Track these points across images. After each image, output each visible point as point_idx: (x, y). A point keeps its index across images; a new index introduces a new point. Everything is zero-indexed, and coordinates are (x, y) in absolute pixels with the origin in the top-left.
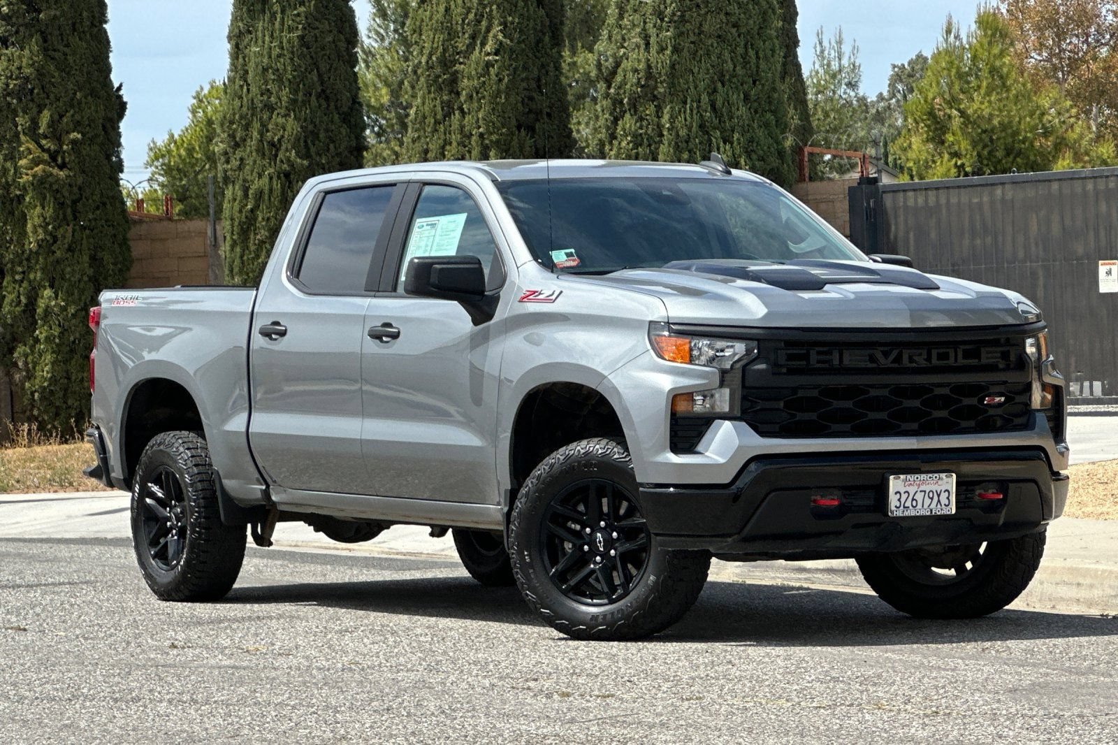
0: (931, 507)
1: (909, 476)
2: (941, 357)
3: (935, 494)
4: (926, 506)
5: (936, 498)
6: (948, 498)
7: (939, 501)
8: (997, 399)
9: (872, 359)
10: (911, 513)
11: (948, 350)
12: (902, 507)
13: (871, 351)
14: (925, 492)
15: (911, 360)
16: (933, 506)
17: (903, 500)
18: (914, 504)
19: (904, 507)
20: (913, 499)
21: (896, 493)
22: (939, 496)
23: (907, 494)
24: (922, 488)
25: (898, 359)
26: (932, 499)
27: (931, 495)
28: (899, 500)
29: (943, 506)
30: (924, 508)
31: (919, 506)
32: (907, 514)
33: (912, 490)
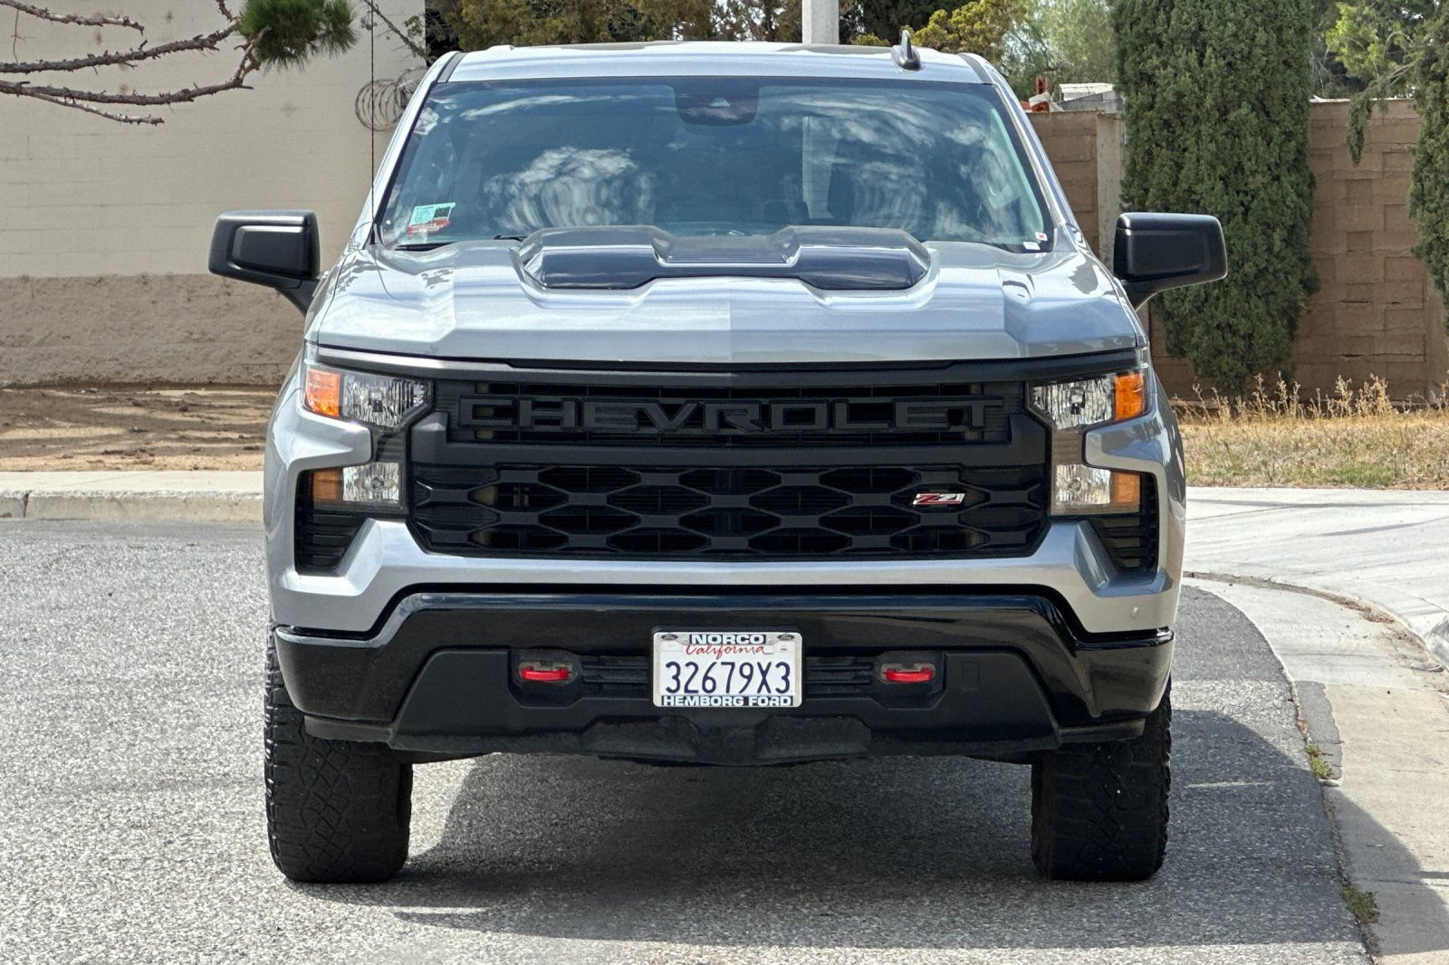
0: (745, 693)
1: (695, 635)
2: (790, 417)
3: (756, 669)
4: (735, 690)
5: (757, 677)
6: (785, 678)
7: (764, 682)
8: (946, 498)
9: (643, 418)
10: (704, 701)
11: (812, 406)
12: (682, 691)
13: (641, 405)
14: (733, 665)
15: (723, 423)
16: (752, 691)
17: (683, 679)
18: (709, 685)
19: (686, 690)
20: (706, 678)
21: (669, 665)
22: (764, 673)
23: (692, 668)
24: (726, 657)
25: (697, 418)
26: (749, 678)
27: (747, 671)
28: (676, 678)
29: (774, 692)
30: (729, 691)
31: (721, 690)
32: (689, 703)
33: (704, 661)
